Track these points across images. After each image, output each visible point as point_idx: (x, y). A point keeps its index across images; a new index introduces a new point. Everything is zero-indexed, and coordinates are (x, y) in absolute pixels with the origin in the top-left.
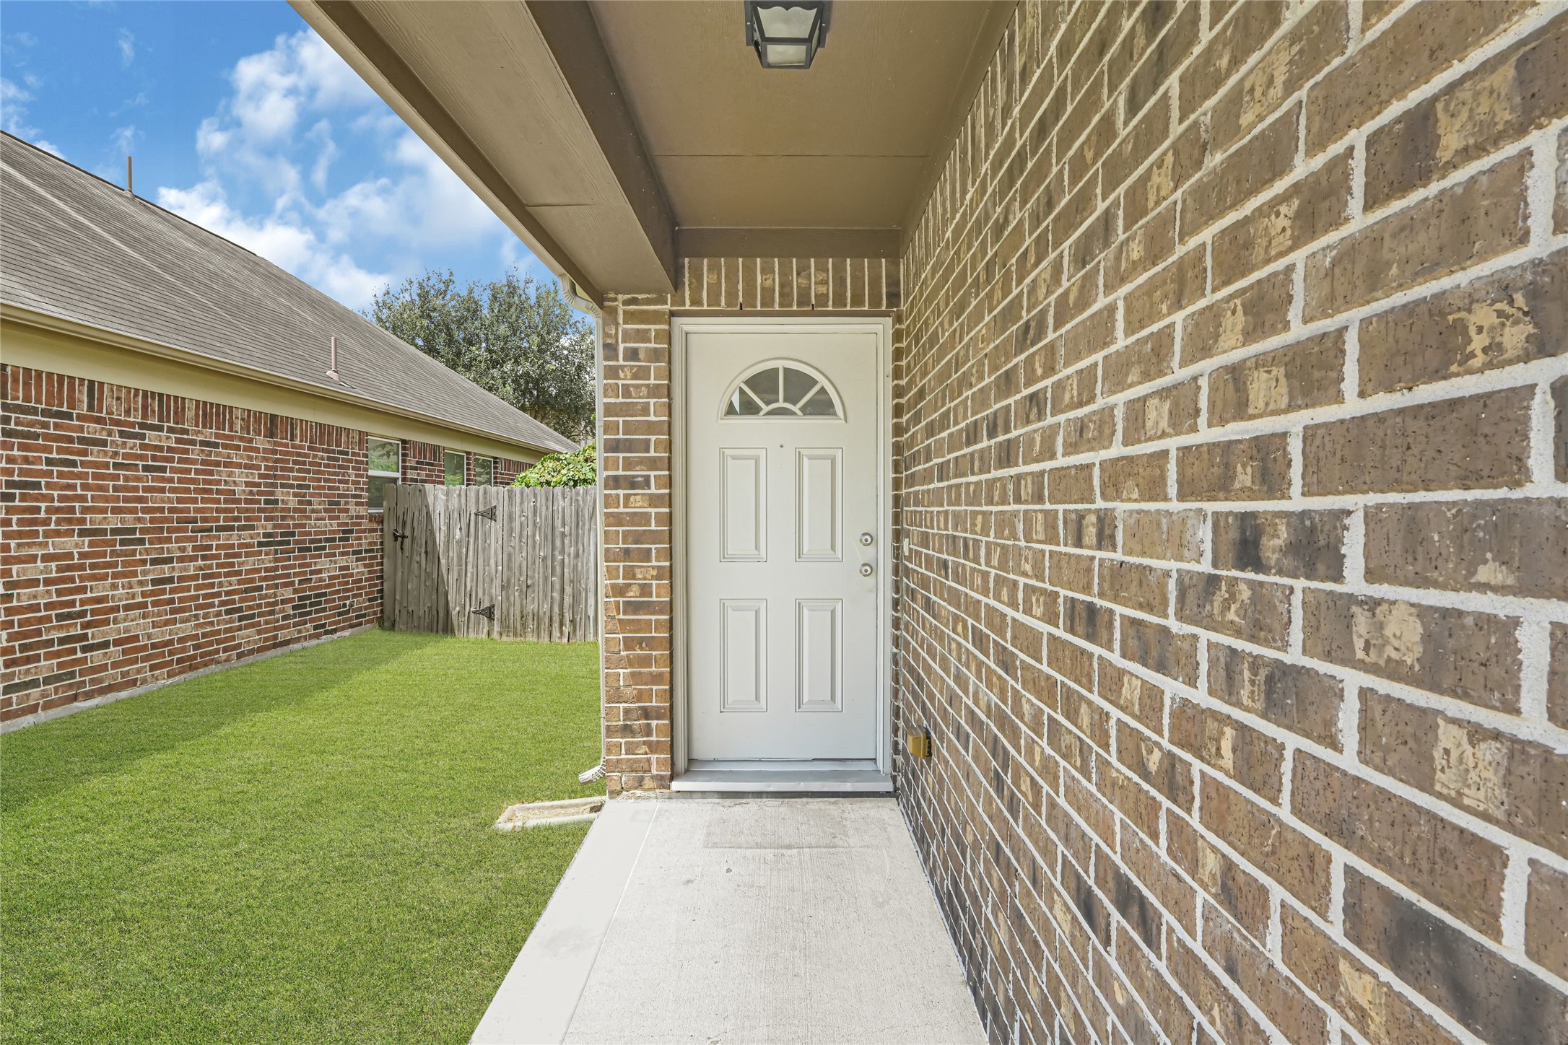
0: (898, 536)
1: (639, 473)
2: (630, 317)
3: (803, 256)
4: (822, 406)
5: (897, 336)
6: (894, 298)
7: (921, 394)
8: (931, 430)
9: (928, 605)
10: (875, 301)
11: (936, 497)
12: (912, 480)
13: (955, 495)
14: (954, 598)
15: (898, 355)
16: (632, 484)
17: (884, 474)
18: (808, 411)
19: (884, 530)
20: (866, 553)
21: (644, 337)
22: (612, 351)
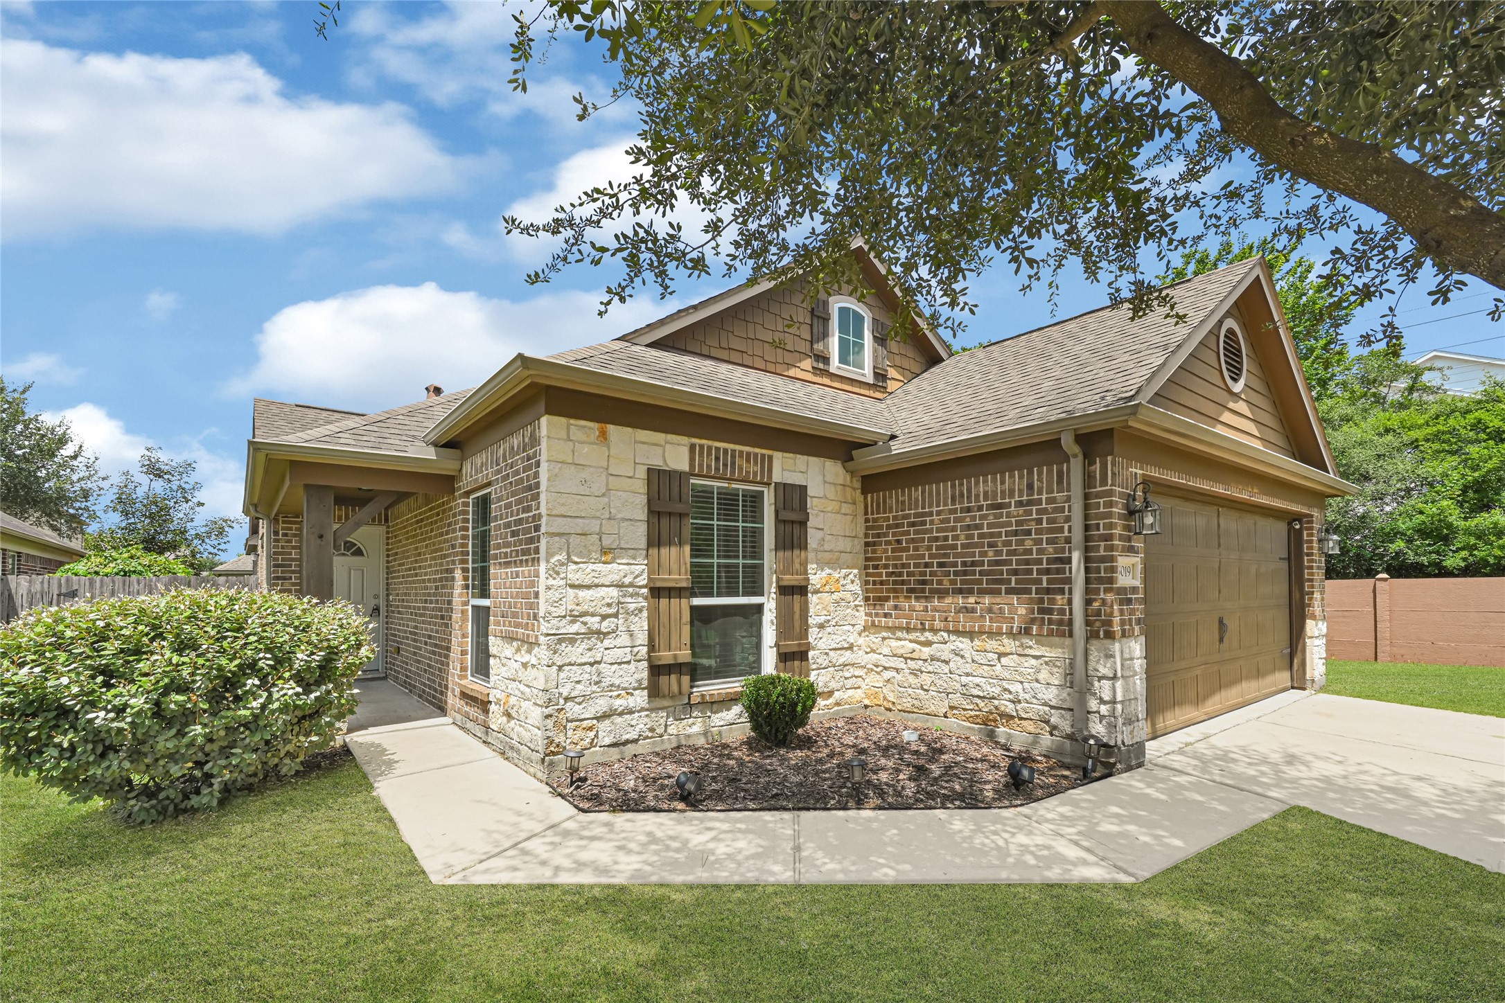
0: (388, 595)
1: (287, 575)
2: (284, 522)
3: (354, 507)
4: (359, 553)
5: (388, 533)
6: (386, 520)
7: (396, 554)
8: (400, 565)
9: (399, 612)
10: (380, 521)
11: (401, 583)
12: (393, 578)
13: (406, 582)
14: (406, 607)
15: (388, 538)
16: (284, 578)
17: (383, 575)
18: (353, 554)
19: (382, 594)
20: (376, 601)
21: (290, 529)
22: (276, 533)
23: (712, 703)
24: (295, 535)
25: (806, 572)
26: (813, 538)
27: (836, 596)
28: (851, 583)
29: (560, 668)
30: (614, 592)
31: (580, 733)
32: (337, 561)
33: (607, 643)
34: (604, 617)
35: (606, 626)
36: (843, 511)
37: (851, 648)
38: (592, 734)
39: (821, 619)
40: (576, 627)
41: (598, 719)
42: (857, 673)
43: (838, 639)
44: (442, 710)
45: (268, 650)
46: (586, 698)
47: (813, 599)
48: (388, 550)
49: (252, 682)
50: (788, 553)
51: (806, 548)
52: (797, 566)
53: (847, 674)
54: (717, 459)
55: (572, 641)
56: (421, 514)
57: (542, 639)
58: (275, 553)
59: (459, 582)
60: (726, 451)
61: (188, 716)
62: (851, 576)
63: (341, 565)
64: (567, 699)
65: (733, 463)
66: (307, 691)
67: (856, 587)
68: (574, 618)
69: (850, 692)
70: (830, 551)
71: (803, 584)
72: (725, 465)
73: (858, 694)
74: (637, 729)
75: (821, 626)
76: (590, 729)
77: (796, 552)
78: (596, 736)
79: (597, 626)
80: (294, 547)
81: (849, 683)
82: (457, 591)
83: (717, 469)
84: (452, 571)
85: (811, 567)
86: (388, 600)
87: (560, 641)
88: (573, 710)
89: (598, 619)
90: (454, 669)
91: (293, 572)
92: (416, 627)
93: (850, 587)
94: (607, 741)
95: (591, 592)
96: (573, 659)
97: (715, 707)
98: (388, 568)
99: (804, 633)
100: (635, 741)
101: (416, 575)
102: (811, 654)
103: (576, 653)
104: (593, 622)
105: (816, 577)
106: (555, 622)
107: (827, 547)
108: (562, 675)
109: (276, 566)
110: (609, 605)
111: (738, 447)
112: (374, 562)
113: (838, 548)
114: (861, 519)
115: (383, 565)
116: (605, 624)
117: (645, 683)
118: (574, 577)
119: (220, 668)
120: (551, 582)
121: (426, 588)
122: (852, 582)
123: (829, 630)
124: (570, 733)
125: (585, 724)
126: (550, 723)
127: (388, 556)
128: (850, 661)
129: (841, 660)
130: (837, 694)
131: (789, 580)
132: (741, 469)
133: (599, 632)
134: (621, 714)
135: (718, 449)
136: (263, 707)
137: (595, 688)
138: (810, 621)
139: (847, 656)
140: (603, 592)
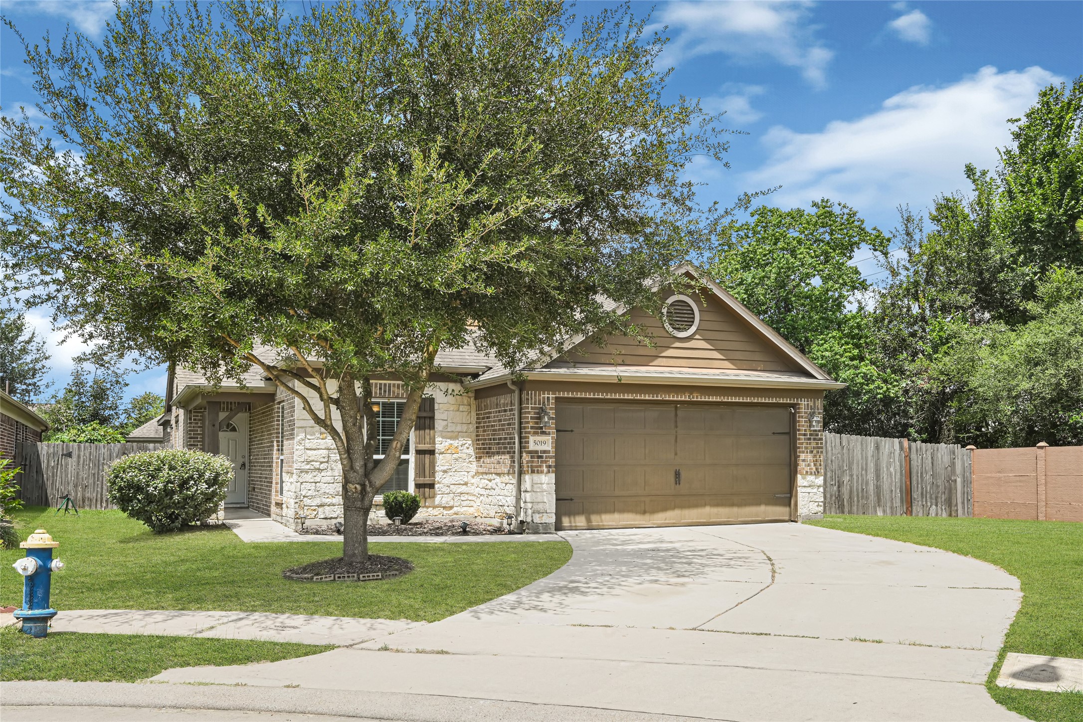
0: (250, 456)
1: (196, 443)
2: (194, 412)
4: (234, 429)
5: (250, 417)
6: (250, 409)
7: (254, 430)
8: (255, 437)
9: (255, 466)
10: (246, 410)
11: (256, 448)
12: (253, 445)
13: (258, 448)
14: (257, 462)
15: (250, 420)
16: (194, 445)
17: (247, 444)
18: (231, 430)
19: (247, 455)
20: (243, 460)
21: (197, 416)
22: (190, 419)
23: (377, 505)
24: (200, 420)
25: (434, 443)
26: (439, 425)
27: (455, 456)
28: (466, 447)
29: (302, 483)
30: (326, 452)
31: (310, 511)
32: (221, 434)
33: (323, 474)
34: (322, 463)
35: (322, 466)
36: (461, 409)
37: (466, 484)
38: (315, 513)
39: (445, 468)
40: (308, 467)
41: (318, 506)
42: (470, 498)
43: (457, 478)
44: (269, 515)
45: (197, 471)
46: (312, 497)
47: (439, 459)
48: (250, 428)
49: (192, 482)
50: (422, 432)
51: (434, 428)
52: (427, 439)
53: (463, 498)
54: (380, 389)
55: (307, 472)
56: (264, 409)
57: (295, 471)
58: (190, 431)
59: (275, 448)
60: (385, 385)
61: (173, 492)
62: (467, 445)
63: (224, 437)
64: (304, 497)
65: (389, 390)
66: (209, 488)
67: (471, 451)
68: (308, 462)
69: (465, 509)
70: (452, 432)
71: (433, 449)
72: (385, 391)
73: (471, 510)
74: (337, 513)
75: (445, 472)
76: (315, 510)
77: (427, 431)
78: (317, 514)
79: (318, 466)
80: (199, 427)
81: (465, 503)
82: (275, 452)
83: (380, 394)
84: (272, 442)
85: (438, 439)
86: (250, 459)
87: (301, 472)
88: (307, 501)
89: (319, 463)
90: (273, 493)
91: (199, 441)
92: (261, 474)
93: (467, 451)
94: (322, 516)
95: (316, 452)
96: (307, 480)
97: (378, 507)
98: (250, 439)
99: (433, 473)
100: (336, 518)
101: (261, 444)
102: (436, 486)
103: (308, 477)
104: (317, 465)
105: (441, 444)
106: (299, 464)
107: (449, 429)
108: (302, 486)
109: (190, 438)
110: (324, 457)
111: (392, 382)
112: (242, 435)
113: (457, 430)
114: (474, 414)
115: (247, 437)
116: (322, 465)
117: (341, 493)
118: (308, 446)
119: (183, 477)
120: (298, 447)
121: (265, 451)
122: (468, 448)
123: (450, 474)
124: (305, 511)
125: (312, 508)
126: (297, 505)
127: (250, 431)
128: (465, 491)
129: (459, 491)
130: (455, 509)
131: (422, 447)
132: (394, 392)
133: (319, 469)
134: (329, 506)
135: (381, 384)
136: (195, 492)
137: (317, 493)
138: (437, 468)
139: (463, 489)
140: (321, 452)
